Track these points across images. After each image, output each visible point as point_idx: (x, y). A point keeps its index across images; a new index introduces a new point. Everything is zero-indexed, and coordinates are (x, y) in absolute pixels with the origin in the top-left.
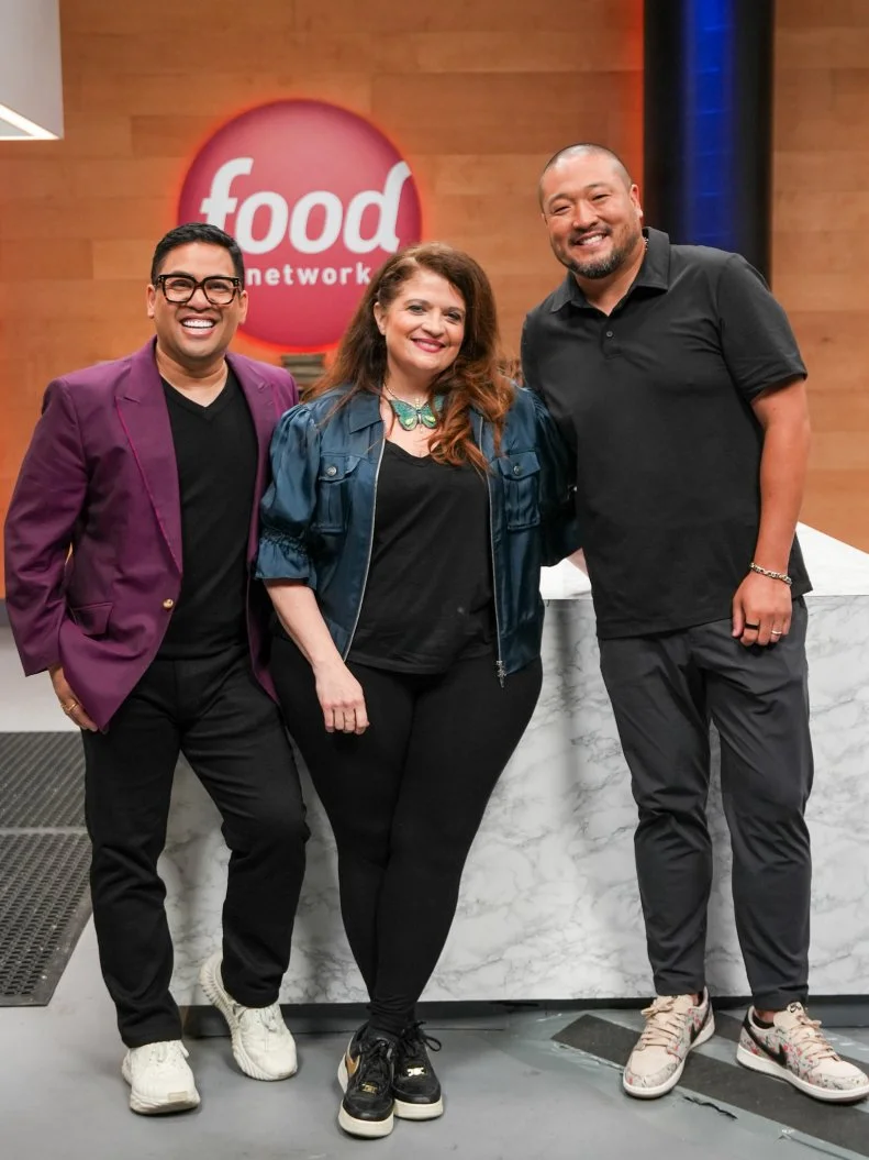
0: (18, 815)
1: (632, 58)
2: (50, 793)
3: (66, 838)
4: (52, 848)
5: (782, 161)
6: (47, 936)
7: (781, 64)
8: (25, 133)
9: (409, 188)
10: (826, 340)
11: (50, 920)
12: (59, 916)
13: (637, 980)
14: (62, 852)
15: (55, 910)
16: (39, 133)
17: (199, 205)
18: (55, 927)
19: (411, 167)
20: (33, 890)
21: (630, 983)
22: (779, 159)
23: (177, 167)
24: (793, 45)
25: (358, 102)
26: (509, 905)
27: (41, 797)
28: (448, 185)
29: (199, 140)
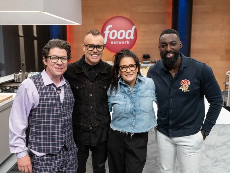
1: (170, 10)
5: (193, 26)
7: (194, 11)
10: (198, 53)
19: (136, 26)
22: (193, 25)
24: (196, 8)
25: (128, 16)
28: (141, 29)
29: (104, 22)
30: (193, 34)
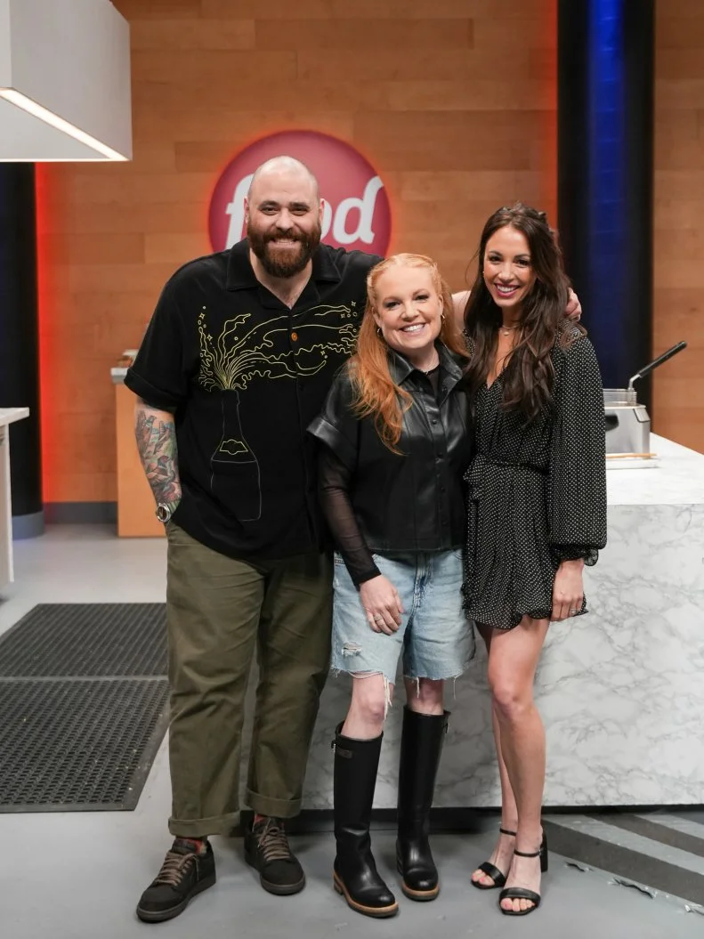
0: (96, 666)
1: (548, 100)
2: (117, 650)
3: (139, 684)
4: (129, 692)
5: (662, 178)
6: (131, 759)
8: (105, 156)
9: (382, 197)
10: (693, 310)
11: (132, 746)
12: (139, 743)
13: (575, 792)
14: (137, 694)
15: (135, 738)
16: (115, 157)
17: (225, 208)
18: (135, 751)
19: (383, 179)
20: (117, 723)
21: (570, 794)
22: (659, 176)
23: (209, 180)
25: (344, 132)
26: (480, 735)
27: (112, 652)
28: (408, 195)
30: (662, 217)
